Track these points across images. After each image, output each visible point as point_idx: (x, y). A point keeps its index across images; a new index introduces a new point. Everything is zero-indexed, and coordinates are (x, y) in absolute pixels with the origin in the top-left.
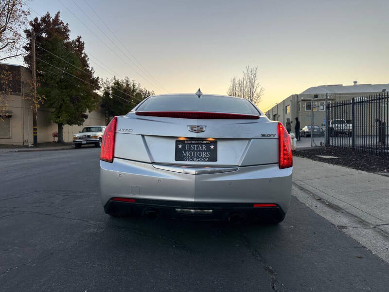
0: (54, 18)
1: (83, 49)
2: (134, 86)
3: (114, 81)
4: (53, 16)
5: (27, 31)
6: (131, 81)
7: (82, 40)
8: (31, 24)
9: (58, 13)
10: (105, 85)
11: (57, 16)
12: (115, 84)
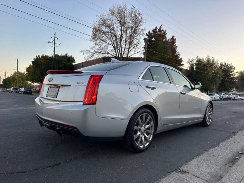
0: (159, 29)
1: (175, 43)
2: (213, 61)
3: (196, 60)
4: (158, 28)
5: (145, 39)
6: (211, 58)
7: (175, 38)
8: (147, 35)
9: (161, 25)
10: (191, 62)
11: (161, 27)
12: (197, 61)
